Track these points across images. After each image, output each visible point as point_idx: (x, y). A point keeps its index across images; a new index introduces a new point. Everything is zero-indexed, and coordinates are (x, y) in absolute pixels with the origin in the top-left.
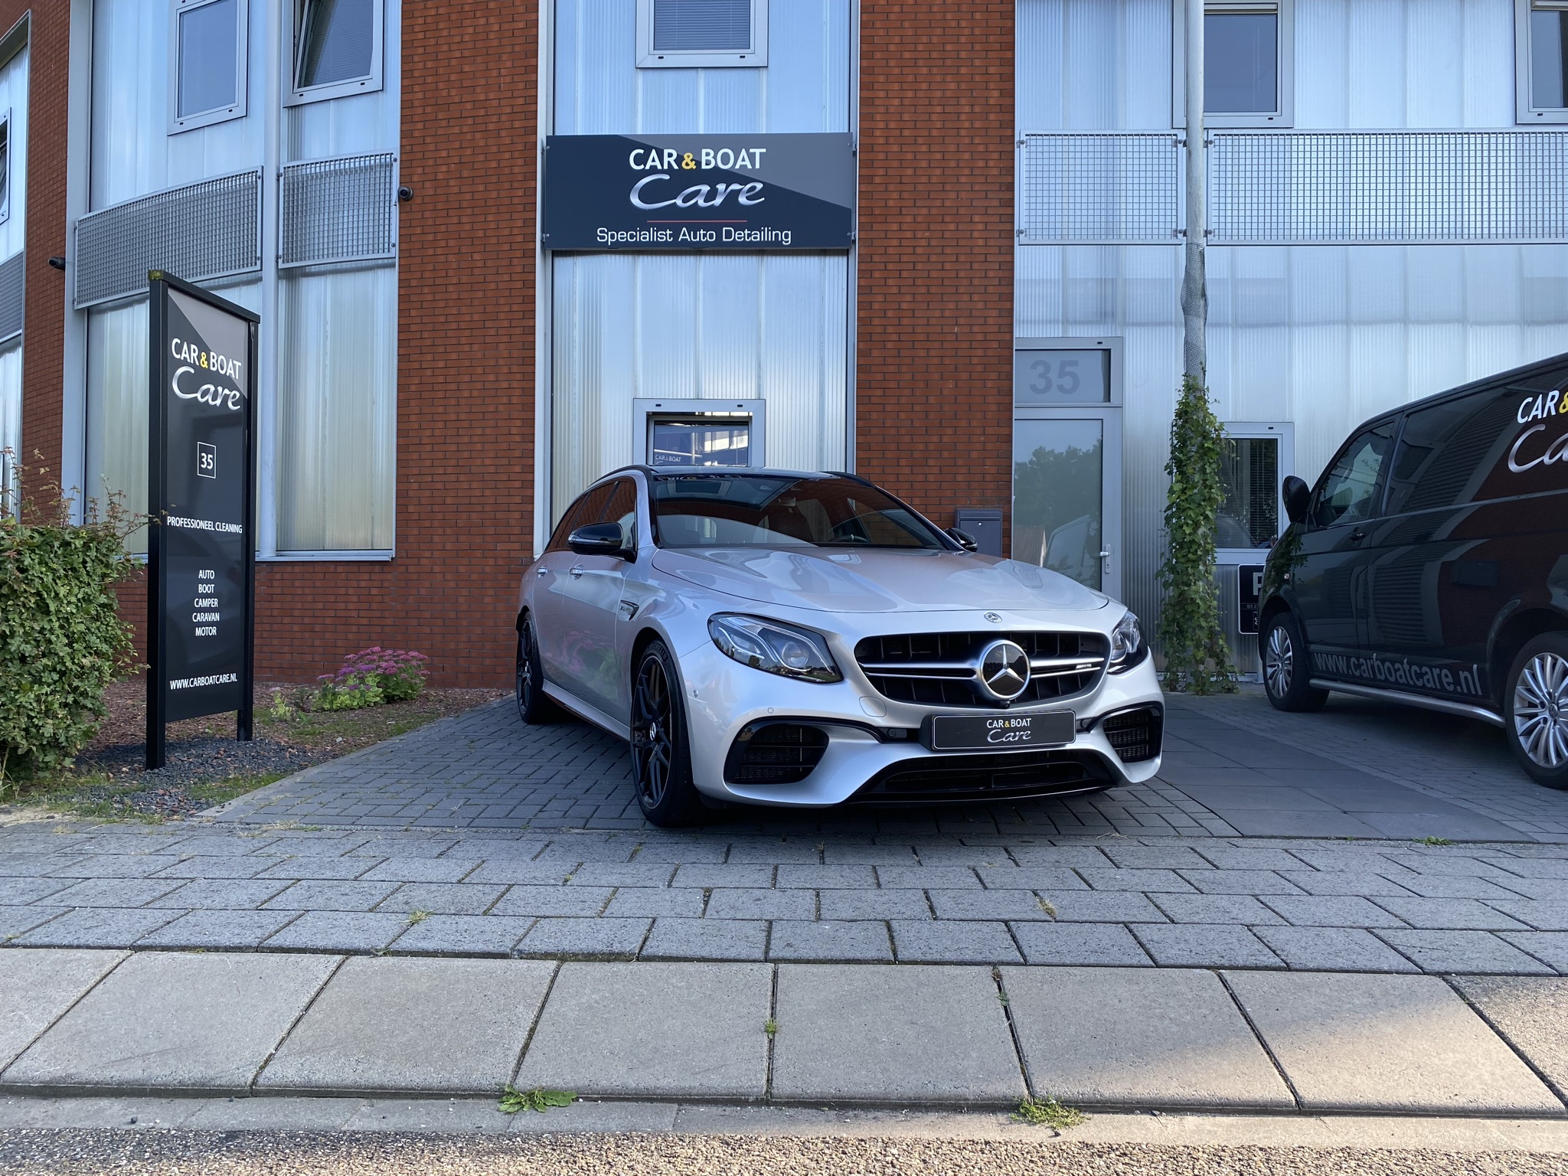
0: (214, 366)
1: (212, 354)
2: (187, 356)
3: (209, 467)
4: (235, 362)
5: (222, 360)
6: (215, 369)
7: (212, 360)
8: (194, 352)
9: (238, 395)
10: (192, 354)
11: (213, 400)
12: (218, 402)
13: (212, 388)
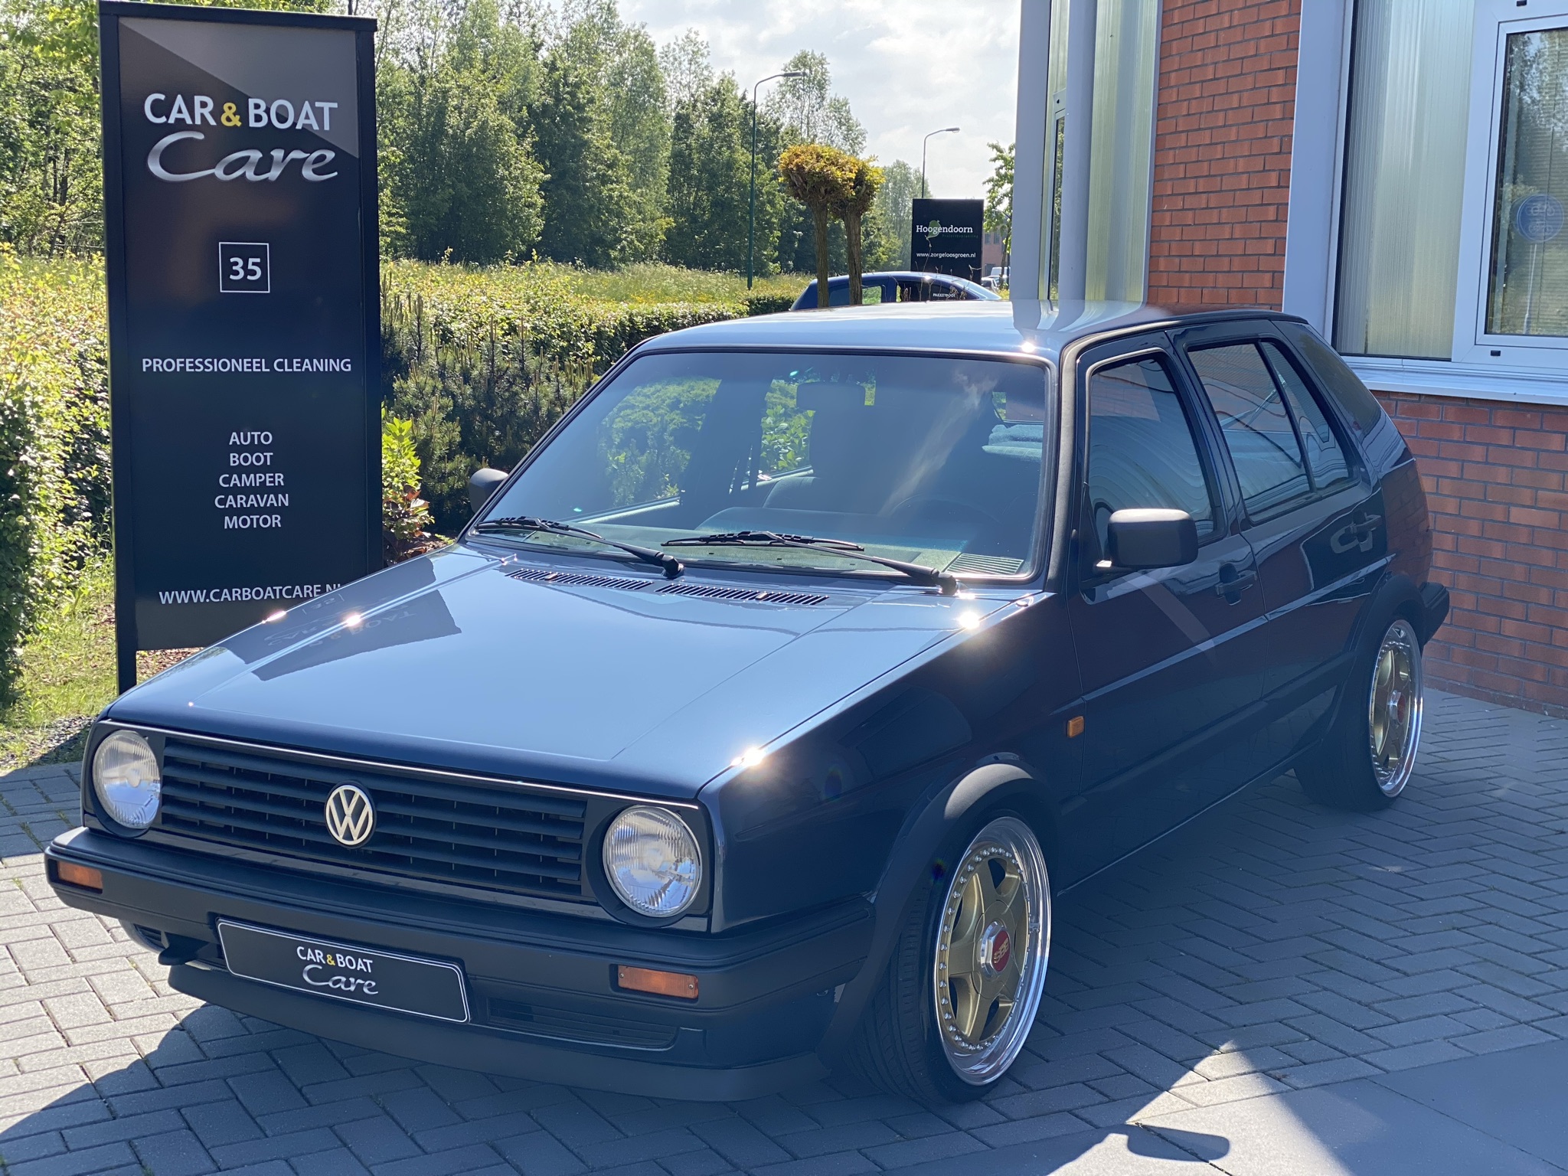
0: (258, 118)
1: (252, 102)
2: (186, 115)
3: (249, 277)
4: (318, 104)
5: (281, 107)
6: (264, 123)
7: (252, 112)
8: (204, 105)
9: (330, 155)
10: (198, 110)
11: (256, 173)
12: (274, 174)
13: (256, 155)
